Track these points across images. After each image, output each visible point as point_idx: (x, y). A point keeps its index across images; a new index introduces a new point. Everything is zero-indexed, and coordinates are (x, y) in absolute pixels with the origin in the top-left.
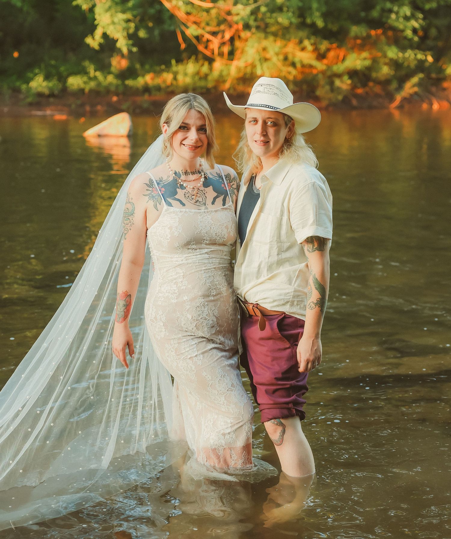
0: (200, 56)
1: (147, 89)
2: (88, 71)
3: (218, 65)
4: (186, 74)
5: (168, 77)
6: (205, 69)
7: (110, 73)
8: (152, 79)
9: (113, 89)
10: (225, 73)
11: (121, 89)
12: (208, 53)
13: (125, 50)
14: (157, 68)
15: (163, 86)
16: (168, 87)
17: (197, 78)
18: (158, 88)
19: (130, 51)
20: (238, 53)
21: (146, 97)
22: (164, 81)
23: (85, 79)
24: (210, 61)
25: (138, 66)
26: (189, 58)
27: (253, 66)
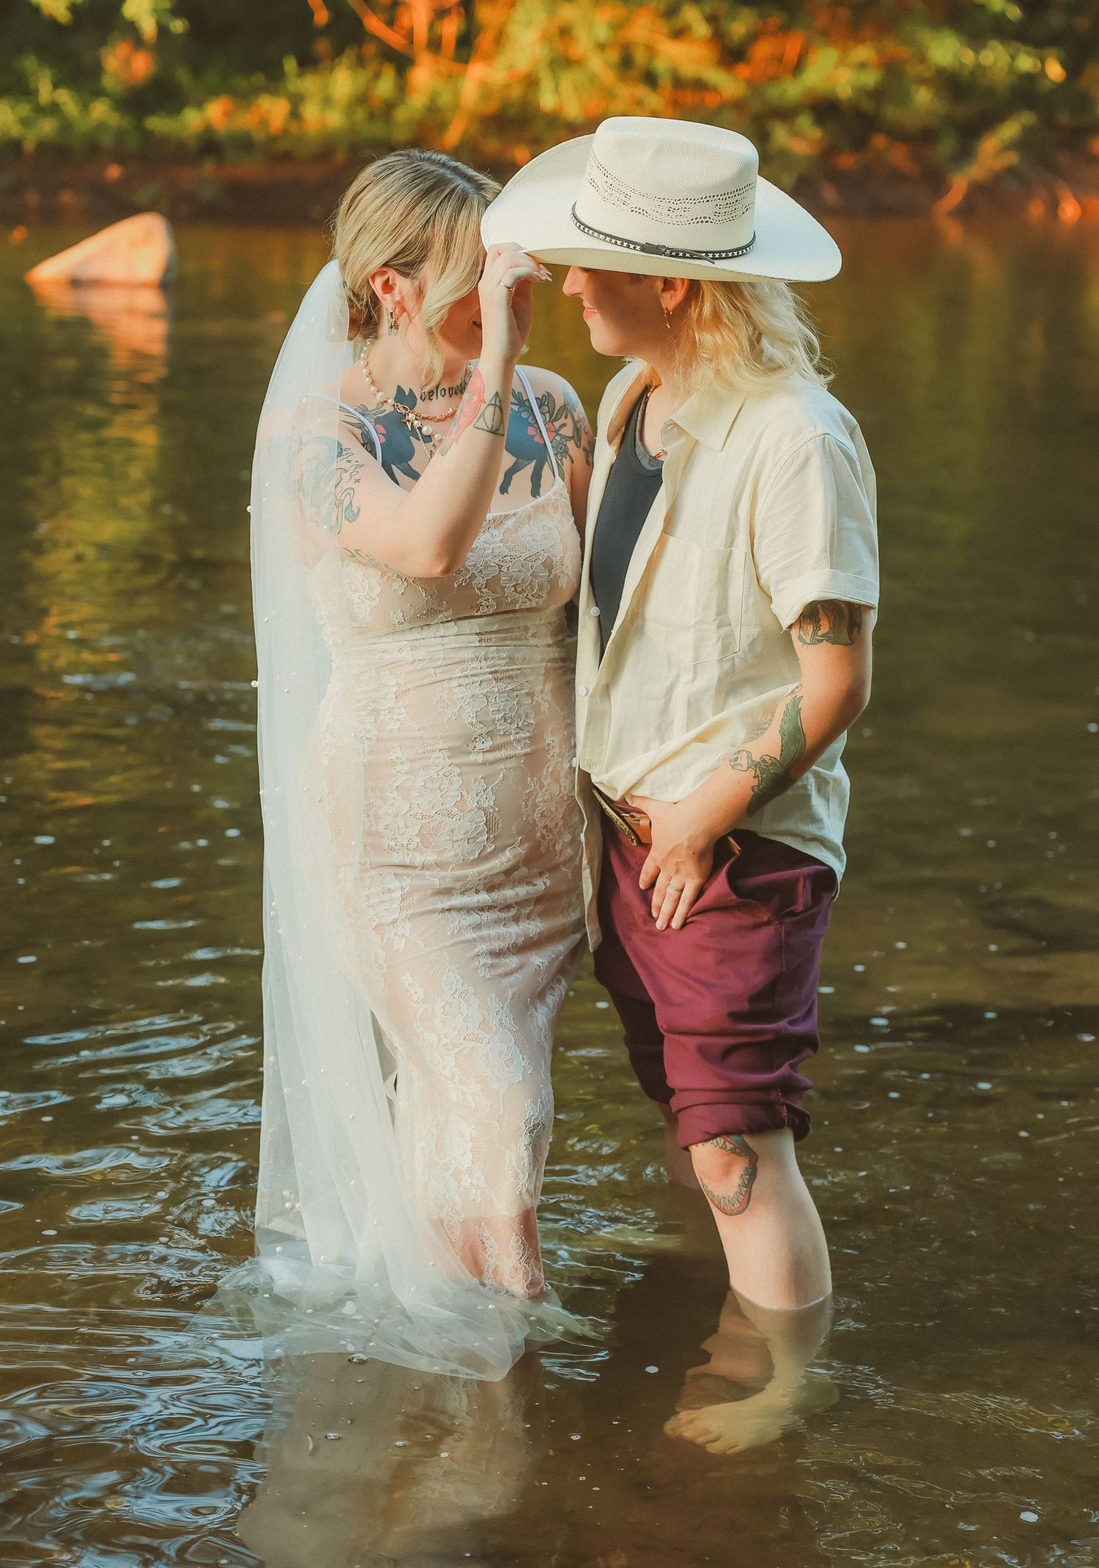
0: (370, 50)
1: (210, 145)
2: (32, 86)
3: (424, 76)
4: (327, 101)
5: (273, 110)
6: (385, 86)
7: (98, 93)
8: (227, 114)
9: (107, 140)
10: (445, 99)
11: (133, 142)
12: (394, 38)
13: (148, 27)
14: (241, 83)
15: (259, 136)
16: (273, 140)
17: (360, 115)
18: (245, 143)
19: (162, 30)
20: (484, 41)
21: (208, 168)
22: (264, 122)
23: (25, 109)
24: (401, 62)
25: (183, 75)
26: (338, 52)
27: (531, 82)
